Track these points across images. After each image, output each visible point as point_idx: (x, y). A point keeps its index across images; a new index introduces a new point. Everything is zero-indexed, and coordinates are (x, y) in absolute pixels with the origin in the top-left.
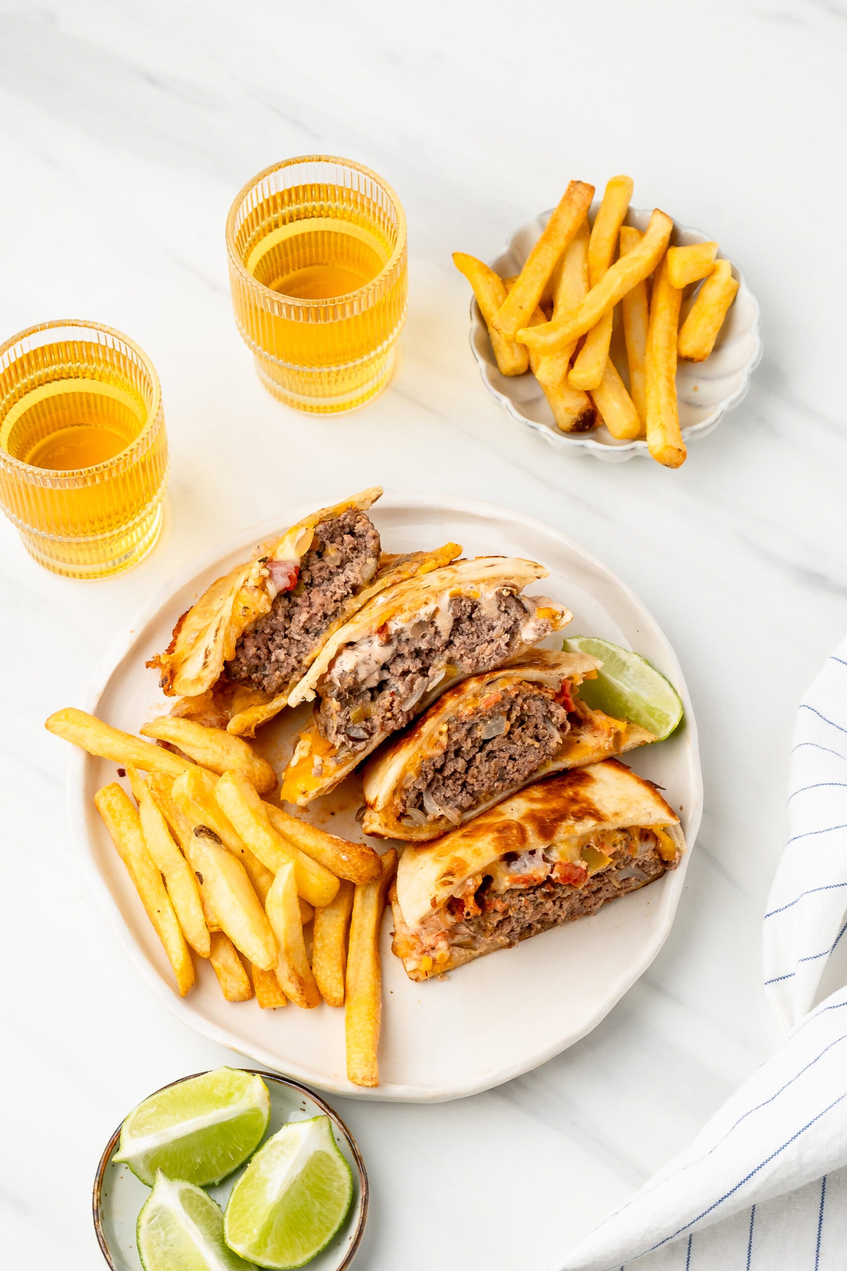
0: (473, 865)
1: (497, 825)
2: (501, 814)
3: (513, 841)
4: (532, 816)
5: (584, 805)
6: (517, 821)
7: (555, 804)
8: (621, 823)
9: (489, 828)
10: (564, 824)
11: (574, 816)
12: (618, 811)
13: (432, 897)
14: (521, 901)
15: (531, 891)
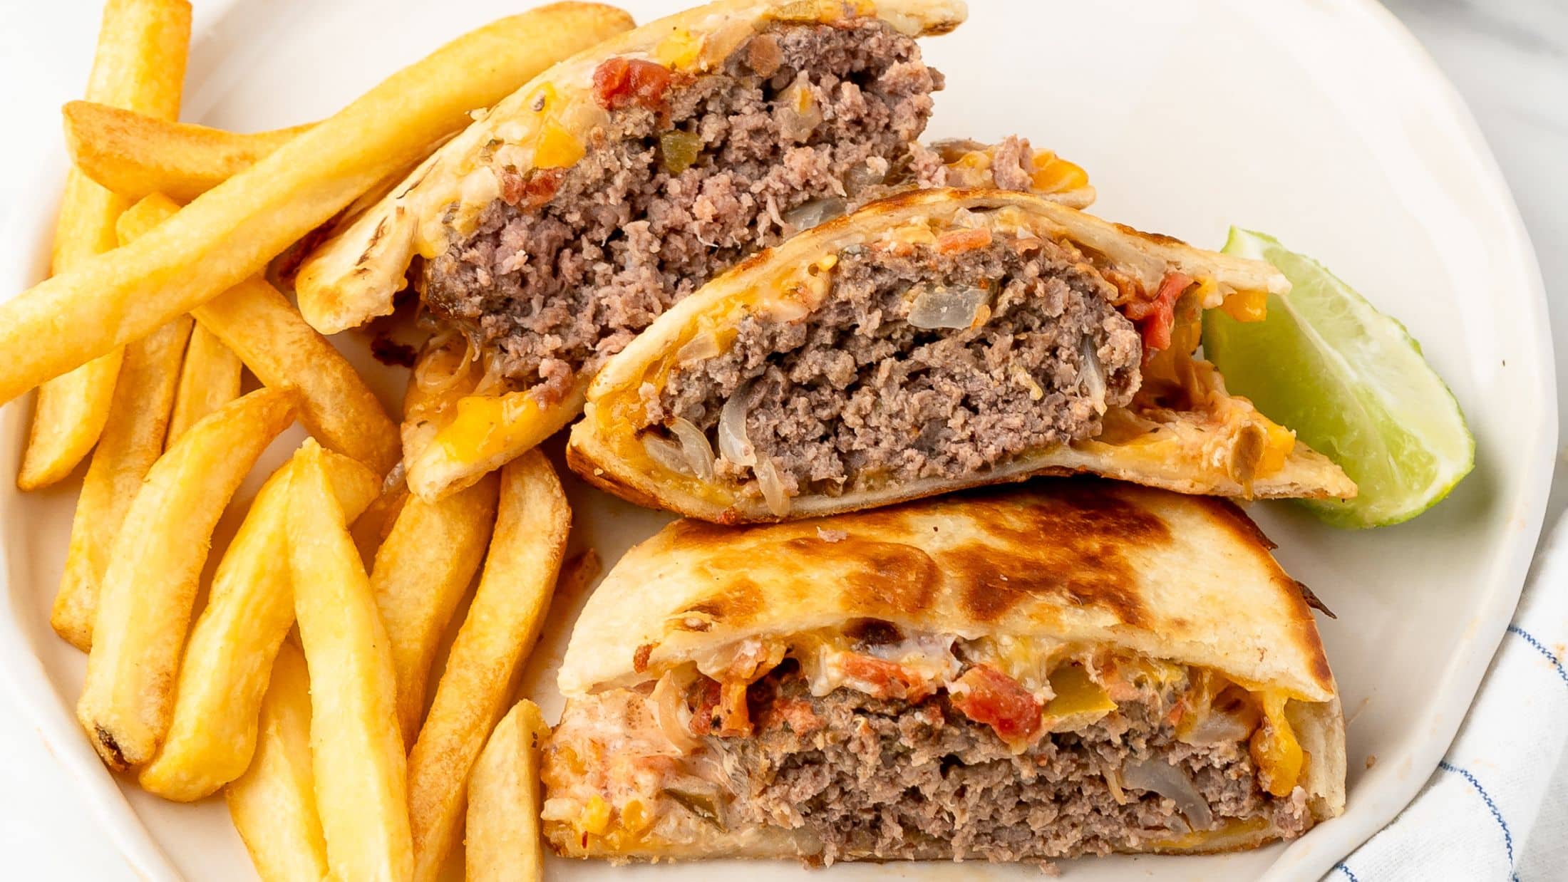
0: (774, 612)
1: (881, 548)
2: (904, 529)
3: (895, 594)
4: (973, 560)
5: (1113, 578)
6: (932, 556)
7: (1041, 555)
8: (1180, 647)
9: (854, 547)
10: (1040, 599)
11: (1072, 591)
12: (1187, 617)
13: (644, 643)
14: (856, 724)
15: (890, 711)
